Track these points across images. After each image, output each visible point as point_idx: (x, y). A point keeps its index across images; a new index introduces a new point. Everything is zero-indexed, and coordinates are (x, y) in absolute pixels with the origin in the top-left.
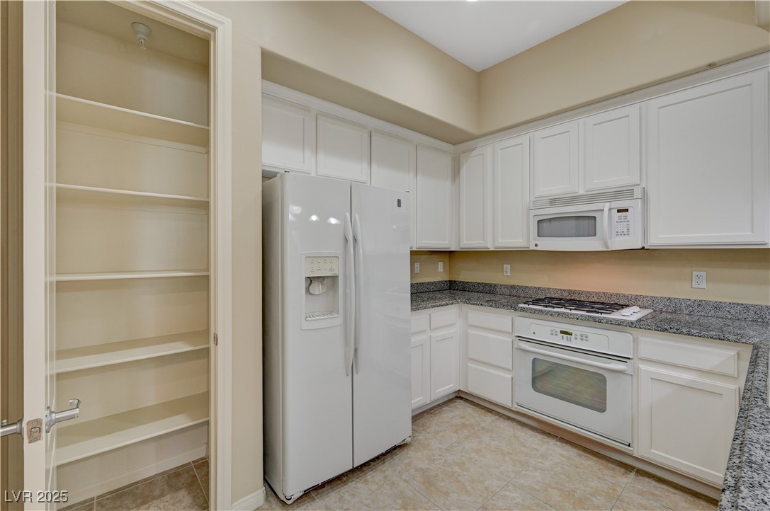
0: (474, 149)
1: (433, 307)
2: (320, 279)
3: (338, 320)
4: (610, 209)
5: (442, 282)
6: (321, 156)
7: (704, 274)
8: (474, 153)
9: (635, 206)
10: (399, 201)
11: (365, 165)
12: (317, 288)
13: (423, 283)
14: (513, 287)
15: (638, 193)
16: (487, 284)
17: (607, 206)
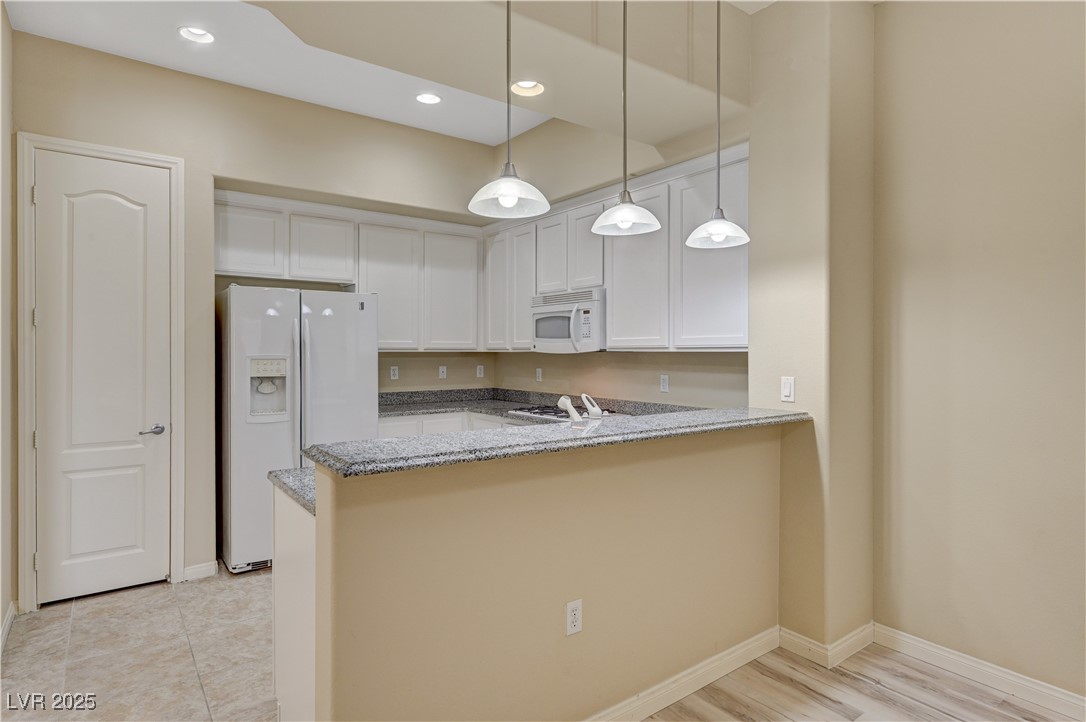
0: (498, 233)
1: (423, 413)
2: (271, 379)
3: (285, 417)
4: (578, 310)
5: (480, 390)
6: (295, 257)
7: (667, 377)
8: (498, 237)
9: (594, 307)
10: (362, 304)
11: (350, 262)
12: (266, 387)
13: (450, 391)
14: (542, 395)
15: (596, 295)
16: (522, 392)
17: (576, 307)
